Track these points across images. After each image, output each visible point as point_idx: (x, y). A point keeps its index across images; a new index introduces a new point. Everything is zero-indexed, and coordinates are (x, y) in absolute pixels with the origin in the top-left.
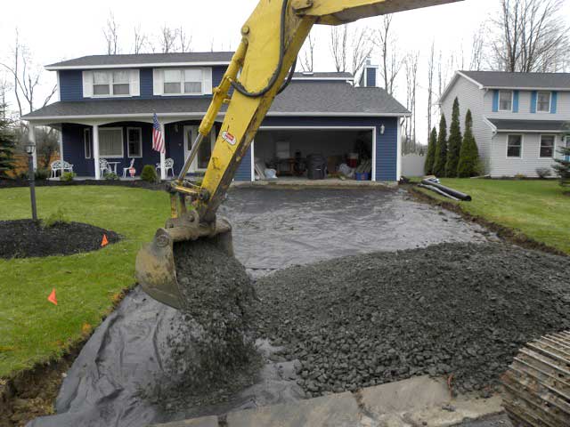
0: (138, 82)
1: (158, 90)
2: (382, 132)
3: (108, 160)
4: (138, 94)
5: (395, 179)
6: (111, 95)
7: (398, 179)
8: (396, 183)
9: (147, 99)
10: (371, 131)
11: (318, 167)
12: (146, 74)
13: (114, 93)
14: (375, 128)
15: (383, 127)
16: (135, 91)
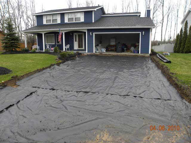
0: (60, 18)
1: (66, 21)
2: (143, 34)
3: (49, 45)
4: (60, 22)
5: (148, 53)
6: (52, 23)
7: (150, 53)
8: (149, 55)
9: (63, 24)
10: (139, 34)
11: (120, 48)
12: (62, 15)
13: (53, 23)
14: (140, 33)
15: (143, 32)
16: (59, 21)
